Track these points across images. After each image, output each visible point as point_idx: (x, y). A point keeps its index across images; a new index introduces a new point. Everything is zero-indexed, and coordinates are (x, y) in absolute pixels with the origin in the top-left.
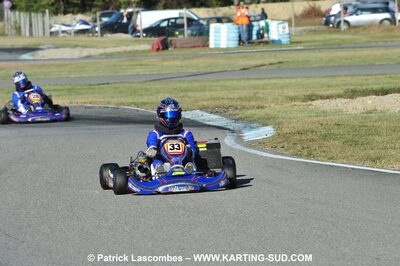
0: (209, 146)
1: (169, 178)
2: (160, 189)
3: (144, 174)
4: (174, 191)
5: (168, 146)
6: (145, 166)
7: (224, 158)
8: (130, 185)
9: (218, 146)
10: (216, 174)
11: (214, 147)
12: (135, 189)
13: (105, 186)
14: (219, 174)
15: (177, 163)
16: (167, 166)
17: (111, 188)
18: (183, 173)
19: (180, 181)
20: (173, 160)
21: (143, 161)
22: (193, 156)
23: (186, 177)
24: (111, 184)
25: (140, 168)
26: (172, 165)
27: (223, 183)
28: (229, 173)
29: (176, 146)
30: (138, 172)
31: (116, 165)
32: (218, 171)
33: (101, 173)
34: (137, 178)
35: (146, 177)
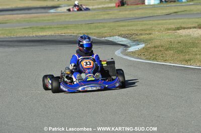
0: (108, 63)
1: (85, 82)
2: (80, 89)
3: (70, 81)
4: (89, 90)
5: (83, 63)
6: (70, 76)
7: (117, 70)
8: (62, 87)
9: (113, 63)
10: (113, 80)
11: (111, 63)
12: (64, 89)
13: (46, 88)
14: (115, 79)
15: (89, 73)
16: (83, 76)
17: (50, 89)
18: (94, 79)
19: (92, 84)
20: (87, 71)
21: (69, 73)
22: (99, 69)
23: (96, 81)
24: (50, 87)
25: (67, 77)
26: (86, 74)
27: (117, 85)
28: (121, 79)
29: (88, 63)
30: (66, 79)
31: (52, 76)
32: (114, 77)
33: (43, 81)
34: (66, 83)
35: (71, 82)
